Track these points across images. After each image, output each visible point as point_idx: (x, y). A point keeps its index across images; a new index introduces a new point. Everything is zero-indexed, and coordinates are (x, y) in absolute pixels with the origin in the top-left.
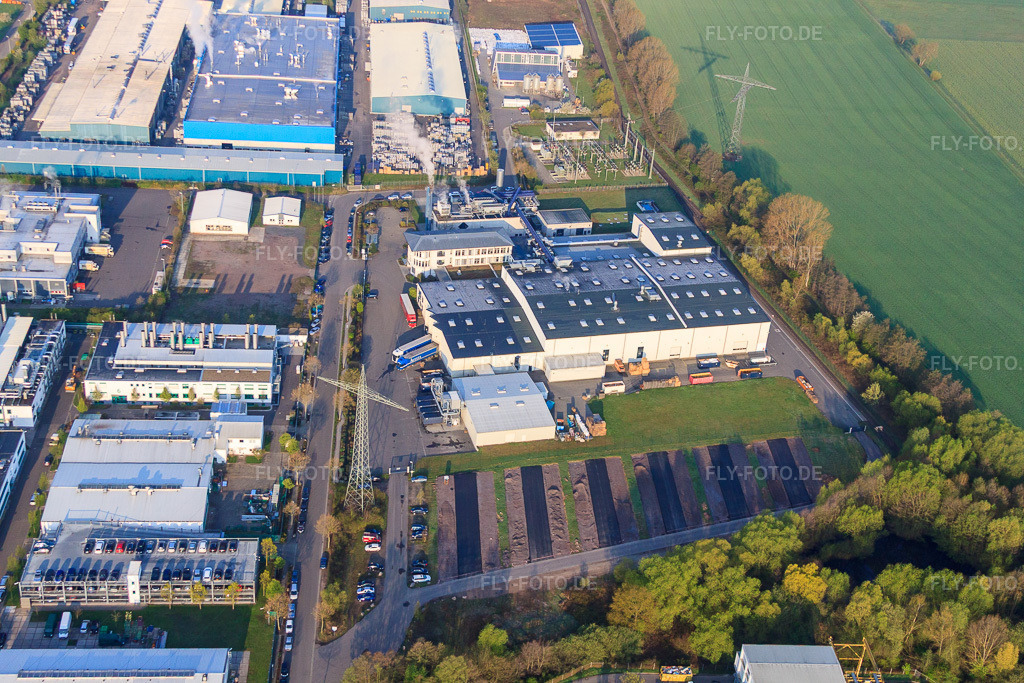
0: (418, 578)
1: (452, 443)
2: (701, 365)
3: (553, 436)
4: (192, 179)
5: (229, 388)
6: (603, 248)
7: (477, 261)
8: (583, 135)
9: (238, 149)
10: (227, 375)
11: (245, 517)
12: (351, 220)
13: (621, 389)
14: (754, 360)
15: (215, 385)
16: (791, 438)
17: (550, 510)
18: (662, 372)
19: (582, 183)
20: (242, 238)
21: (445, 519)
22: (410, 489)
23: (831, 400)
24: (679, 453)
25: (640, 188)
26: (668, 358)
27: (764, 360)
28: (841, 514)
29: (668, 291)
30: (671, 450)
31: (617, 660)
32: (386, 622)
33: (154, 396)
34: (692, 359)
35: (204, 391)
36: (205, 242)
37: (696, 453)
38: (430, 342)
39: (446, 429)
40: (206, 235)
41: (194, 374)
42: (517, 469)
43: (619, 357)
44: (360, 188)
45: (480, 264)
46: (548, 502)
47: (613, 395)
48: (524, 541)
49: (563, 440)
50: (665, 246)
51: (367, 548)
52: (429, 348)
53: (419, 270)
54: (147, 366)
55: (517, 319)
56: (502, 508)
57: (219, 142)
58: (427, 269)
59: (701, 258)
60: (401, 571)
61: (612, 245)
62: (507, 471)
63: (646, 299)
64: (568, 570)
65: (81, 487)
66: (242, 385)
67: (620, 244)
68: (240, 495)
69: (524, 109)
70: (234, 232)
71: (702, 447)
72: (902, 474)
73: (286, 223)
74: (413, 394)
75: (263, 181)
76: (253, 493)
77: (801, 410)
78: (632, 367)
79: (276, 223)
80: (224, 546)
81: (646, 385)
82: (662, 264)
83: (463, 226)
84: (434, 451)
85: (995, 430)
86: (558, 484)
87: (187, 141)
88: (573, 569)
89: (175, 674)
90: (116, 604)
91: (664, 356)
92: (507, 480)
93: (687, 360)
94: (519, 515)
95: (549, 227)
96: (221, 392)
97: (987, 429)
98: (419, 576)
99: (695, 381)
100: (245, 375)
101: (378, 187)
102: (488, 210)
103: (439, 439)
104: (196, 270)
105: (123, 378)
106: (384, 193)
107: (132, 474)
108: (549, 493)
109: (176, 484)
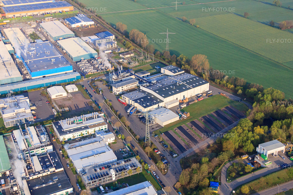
0: (174, 156)
1: (157, 127)
2: (198, 97)
3: (178, 119)
4: (41, 86)
5: (97, 129)
6: (158, 77)
7: (131, 87)
8: (130, 55)
9: (47, 77)
10: (95, 126)
11: (123, 155)
12: (90, 86)
13: (185, 106)
14: (209, 93)
15: (93, 128)
16: (229, 106)
17: (191, 134)
18: (191, 100)
19: (138, 66)
20: (66, 97)
21: (169, 142)
22: (155, 139)
23: (230, 96)
24: (208, 115)
25: (153, 64)
26: (190, 97)
27: (211, 92)
28: (255, 116)
29: (183, 81)
30: (206, 115)
31: (230, 158)
32: (175, 166)
33: (78, 136)
34: (195, 96)
35: (91, 131)
36: (58, 100)
37: (211, 114)
38: (134, 107)
39: (153, 125)
40: (56, 98)
41: (86, 128)
42: (176, 128)
43: (180, 99)
44: (86, 79)
45: (132, 88)
46: (189, 132)
47: (184, 107)
48: (191, 141)
49: (181, 119)
50: (174, 73)
51: (157, 153)
52: (135, 108)
53: (118, 93)
54: (74, 129)
55: (153, 96)
56: (180, 137)
57: (42, 76)
58: (120, 92)
59: (183, 73)
60: (169, 155)
61: (160, 76)
62: (174, 129)
63: (179, 85)
64: (205, 144)
65: (81, 159)
66: (100, 127)
67: (161, 76)
68: (118, 151)
69: (111, 53)
70: (63, 96)
71: (212, 112)
72: (263, 104)
73: (75, 91)
74: (139, 120)
75: (60, 83)
76: (120, 150)
77: (226, 100)
78: (184, 100)
79: (72, 91)
80: (127, 161)
81: (190, 103)
82: (176, 77)
83: (121, 80)
84: (154, 130)
85: (273, 91)
86: (188, 128)
87: (33, 78)
88: (206, 144)
89: (141, 189)
90: (110, 181)
91: (189, 97)
92: (176, 131)
93: (194, 96)
94: (185, 137)
95: (141, 76)
96: (95, 130)
97: (271, 91)
98: (175, 155)
99: (200, 100)
100: (99, 125)
101: (90, 78)
102: (126, 75)
103: (153, 127)
104: (61, 107)
105: (69, 133)
106: (93, 79)
107: (90, 153)
108: (188, 131)
109: (104, 152)
